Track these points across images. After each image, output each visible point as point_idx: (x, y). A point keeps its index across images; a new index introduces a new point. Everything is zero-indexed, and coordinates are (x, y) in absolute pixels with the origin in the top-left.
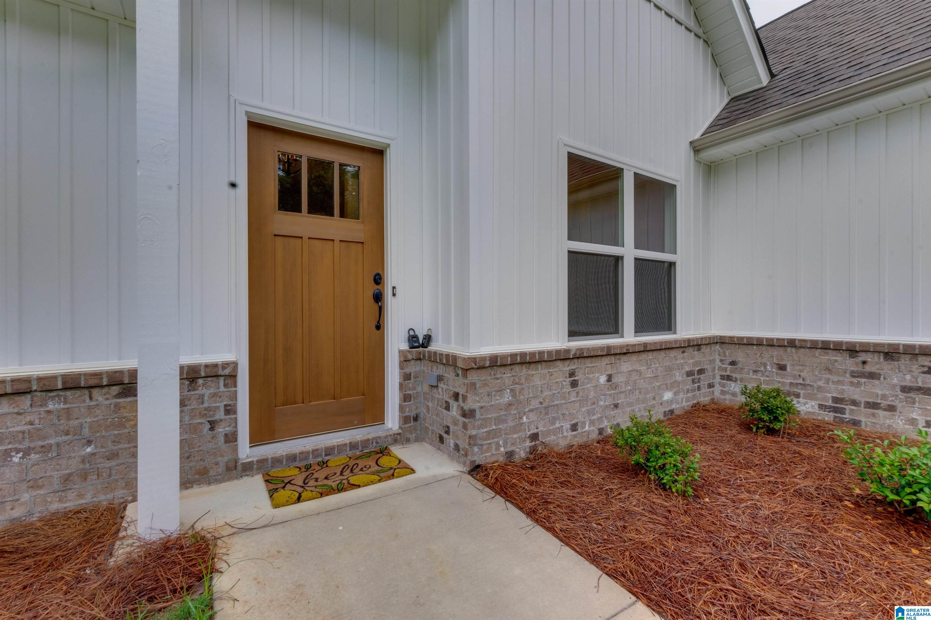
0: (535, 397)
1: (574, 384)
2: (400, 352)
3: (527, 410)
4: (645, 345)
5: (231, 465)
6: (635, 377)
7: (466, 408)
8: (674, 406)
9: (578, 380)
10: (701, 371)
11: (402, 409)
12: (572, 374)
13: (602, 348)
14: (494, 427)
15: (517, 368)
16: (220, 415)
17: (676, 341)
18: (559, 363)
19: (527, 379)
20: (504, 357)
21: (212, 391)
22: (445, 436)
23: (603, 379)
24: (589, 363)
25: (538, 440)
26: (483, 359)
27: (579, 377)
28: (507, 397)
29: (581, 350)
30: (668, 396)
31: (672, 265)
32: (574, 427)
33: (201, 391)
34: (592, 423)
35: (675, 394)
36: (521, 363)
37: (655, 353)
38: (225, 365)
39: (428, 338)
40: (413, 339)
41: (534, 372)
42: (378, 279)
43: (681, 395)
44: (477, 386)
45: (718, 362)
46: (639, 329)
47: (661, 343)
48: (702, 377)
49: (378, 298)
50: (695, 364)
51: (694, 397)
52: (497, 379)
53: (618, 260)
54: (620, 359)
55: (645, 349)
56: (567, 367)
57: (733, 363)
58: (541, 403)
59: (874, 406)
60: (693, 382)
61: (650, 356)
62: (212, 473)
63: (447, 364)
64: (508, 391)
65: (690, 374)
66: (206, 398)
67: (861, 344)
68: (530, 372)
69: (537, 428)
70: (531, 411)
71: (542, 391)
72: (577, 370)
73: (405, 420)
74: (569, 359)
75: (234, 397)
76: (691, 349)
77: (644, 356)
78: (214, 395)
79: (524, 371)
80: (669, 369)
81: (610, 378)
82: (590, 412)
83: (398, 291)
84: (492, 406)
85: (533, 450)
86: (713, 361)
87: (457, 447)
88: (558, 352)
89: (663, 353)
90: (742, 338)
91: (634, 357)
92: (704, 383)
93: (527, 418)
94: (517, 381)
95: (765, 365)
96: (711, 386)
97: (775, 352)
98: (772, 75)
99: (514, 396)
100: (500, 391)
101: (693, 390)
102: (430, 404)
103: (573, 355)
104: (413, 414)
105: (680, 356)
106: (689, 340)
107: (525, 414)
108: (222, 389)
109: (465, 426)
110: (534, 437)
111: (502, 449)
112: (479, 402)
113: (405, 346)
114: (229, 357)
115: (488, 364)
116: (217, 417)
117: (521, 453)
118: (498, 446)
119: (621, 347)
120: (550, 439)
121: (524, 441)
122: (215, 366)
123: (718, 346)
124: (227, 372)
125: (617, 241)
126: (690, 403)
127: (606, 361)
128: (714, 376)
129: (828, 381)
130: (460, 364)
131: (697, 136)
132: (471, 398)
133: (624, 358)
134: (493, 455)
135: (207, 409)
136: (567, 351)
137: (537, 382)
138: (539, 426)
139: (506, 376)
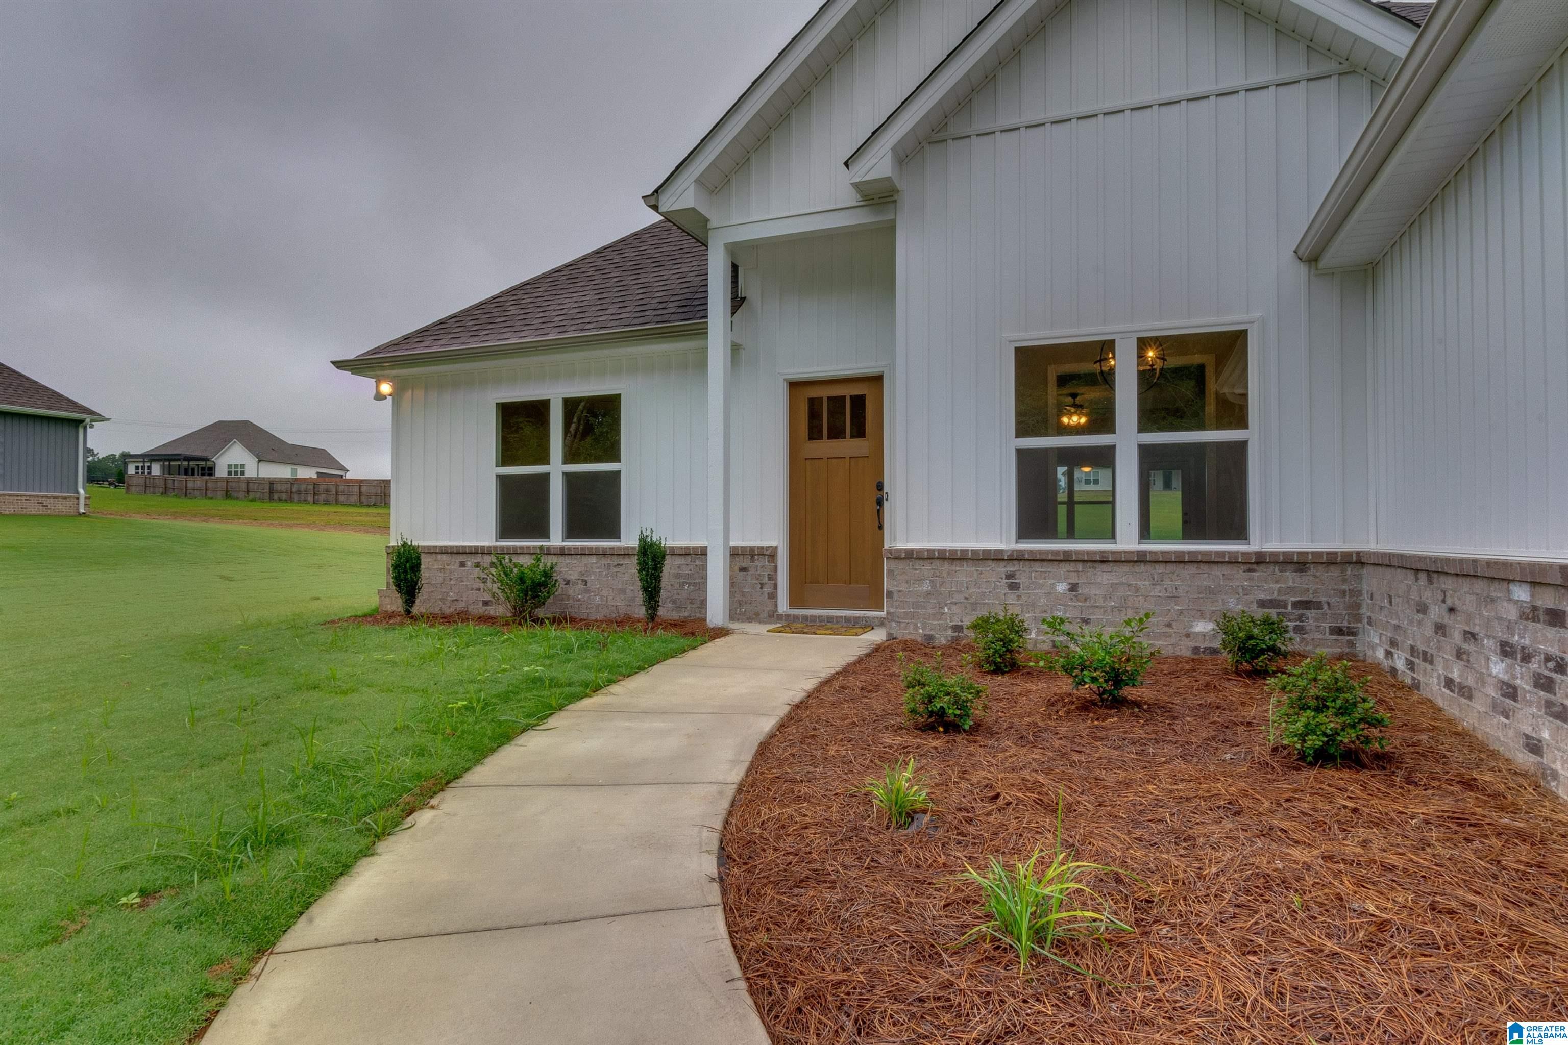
0: (960, 592)
1: (1014, 586)
3: (949, 602)
5: (771, 613)
6: (1125, 592)
9: (1019, 583)
12: (1010, 576)
14: (912, 610)
15: (938, 563)
16: (765, 580)
18: (993, 563)
19: (949, 574)
21: (761, 564)
23: (1062, 587)
24: (1039, 567)
25: (963, 632)
26: (900, 550)
27: (1021, 579)
28: (926, 587)
29: (1035, 551)
30: (1201, 627)
31: (1245, 444)
33: (757, 563)
38: (767, 548)
41: (958, 569)
42: (880, 487)
44: (895, 573)
48: (1311, 613)
49: (880, 502)
50: (1287, 591)
52: (916, 569)
53: (1114, 450)
54: (1094, 568)
56: (1003, 569)
58: (966, 598)
61: (1162, 570)
62: (761, 616)
64: (928, 581)
65: (1268, 603)
66: (759, 568)
68: (954, 568)
69: (961, 621)
70: (955, 604)
71: (967, 588)
72: (1018, 573)
74: (1003, 560)
75: (775, 569)
76: (1273, 566)
77: (1147, 567)
78: (763, 567)
79: (946, 566)
80: (1208, 592)
81: (1073, 588)
82: (1038, 620)
84: (909, 591)
85: (956, 640)
86: (1349, 593)
88: (1000, 551)
92: (1314, 625)
93: (949, 609)
94: (938, 574)
95: (1383, 596)
96: (1342, 631)
97: (1388, 576)
99: (934, 587)
100: (920, 580)
103: (1008, 556)
105: (1242, 575)
107: (946, 605)
108: (767, 563)
110: (956, 628)
111: (921, 631)
112: (897, 586)
114: (774, 544)
115: (903, 555)
116: (764, 581)
117: (942, 639)
118: (916, 627)
121: (946, 630)
122: (762, 548)
123: (1361, 570)
124: (768, 553)
127: (1065, 568)
128: (1355, 617)
133: (1109, 565)
134: (910, 633)
135: (759, 575)
136: (1013, 551)
137: (963, 578)
138: (964, 620)
139: (926, 568)
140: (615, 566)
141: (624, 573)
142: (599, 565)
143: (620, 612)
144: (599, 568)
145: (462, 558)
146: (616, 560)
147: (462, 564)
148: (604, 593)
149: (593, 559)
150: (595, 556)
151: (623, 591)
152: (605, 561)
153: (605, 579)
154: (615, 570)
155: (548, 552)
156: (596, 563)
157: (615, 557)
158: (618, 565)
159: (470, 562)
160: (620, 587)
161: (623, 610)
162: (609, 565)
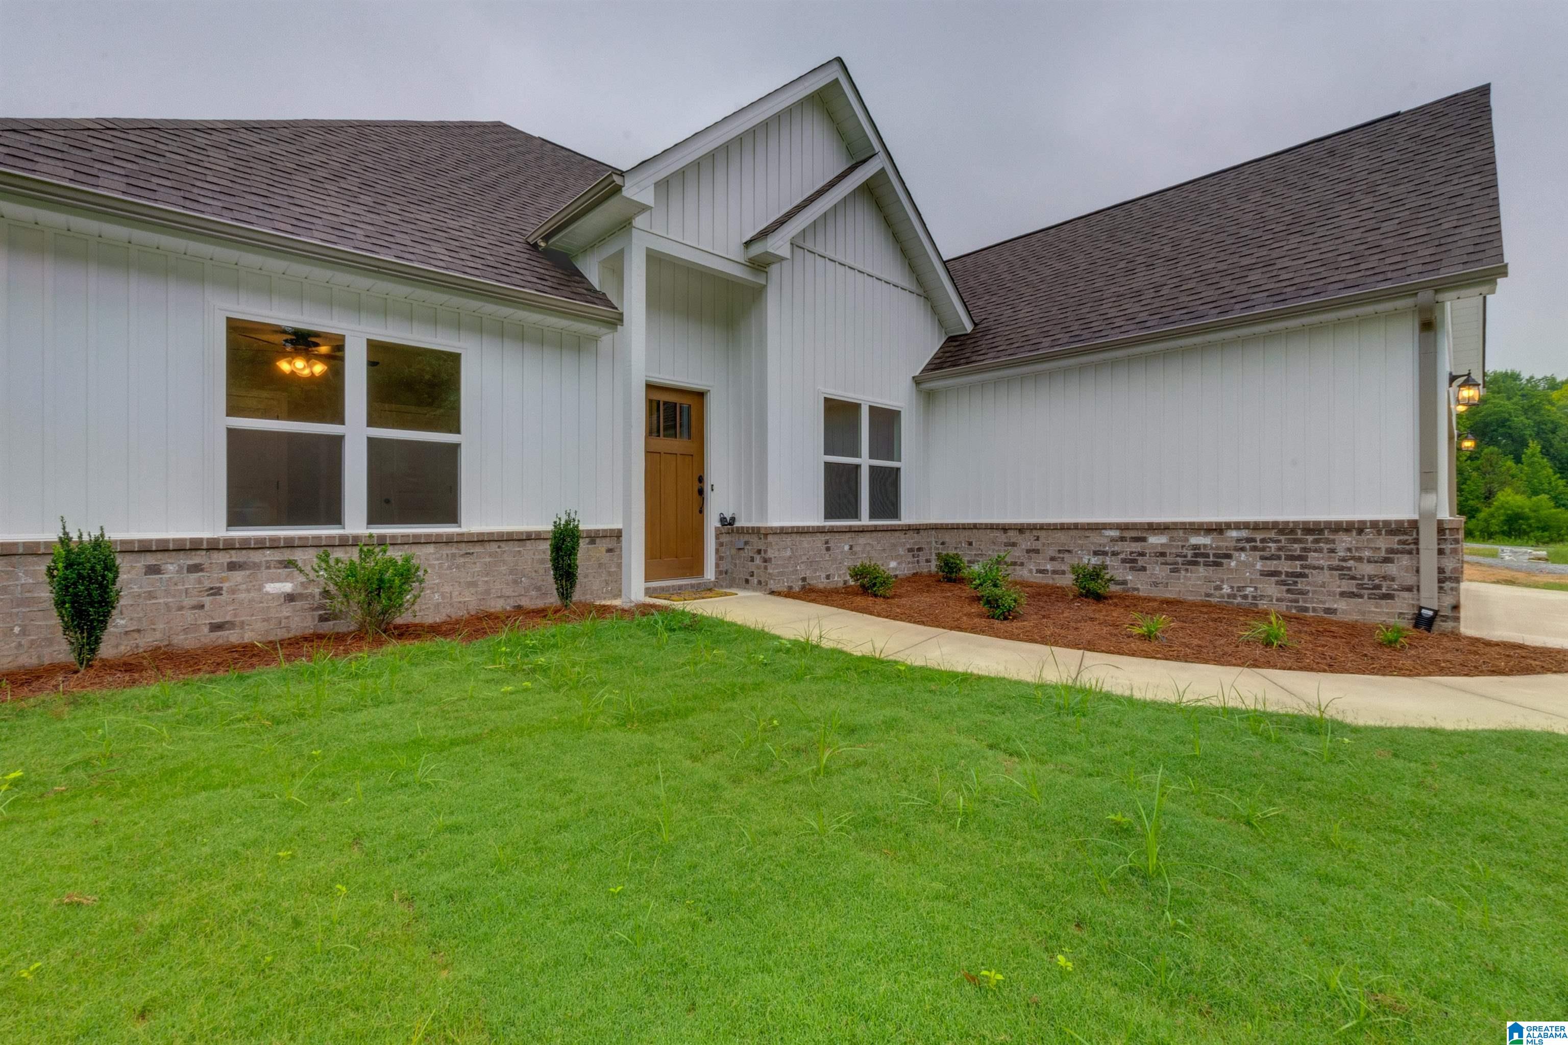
0: (805, 555)
1: (828, 549)
2: (716, 528)
3: (800, 562)
4: (876, 526)
6: (868, 548)
7: (767, 557)
8: (897, 573)
9: (830, 547)
10: (920, 549)
11: (717, 565)
12: (827, 543)
13: (846, 527)
14: (782, 570)
15: (794, 536)
17: (899, 525)
18: (818, 534)
19: (800, 543)
20: (787, 528)
22: (750, 578)
23: (847, 548)
24: (837, 536)
26: (776, 528)
27: (831, 544)
28: (789, 553)
29: (833, 527)
30: (893, 564)
31: (898, 469)
32: (828, 577)
34: (839, 576)
35: (899, 564)
36: (797, 533)
37: (883, 533)
39: (733, 519)
40: (723, 520)
41: (804, 539)
42: (701, 480)
43: (904, 565)
44: (772, 545)
45: (934, 543)
46: (872, 516)
47: (887, 526)
48: (921, 553)
49: (701, 492)
50: (915, 543)
51: (914, 568)
52: (784, 541)
53: (857, 467)
54: (858, 535)
55: (875, 530)
56: (824, 538)
57: (943, 543)
58: (808, 559)
59: (1014, 564)
60: (913, 556)
61: (880, 534)
63: (753, 533)
64: (790, 549)
65: (910, 550)
67: (1009, 524)
68: (802, 539)
69: (806, 574)
70: (802, 563)
71: (808, 551)
72: (830, 541)
73: (719, 572)
74: (825, 533)
76: (911, 532)
77: (875, 534)
79: (797, 538)
80: (894, 546)
81: (851, 548)
82: (838, 569)
83: (714, 488)
84: (780, 557)
85: (803, 587)
86: (930, 543)
87: (760, 582)
88: (818, 527)
89: (889, 533)
90: (947, 524)
91: (868, 535)
92: (922, 558)
93: (800, 567)
94: (795, 543)
95: (961, 542)
96: (928, 561)
97: (967, 533)
98: (976, 325)
99: (793, 552)
100: (785, 549)
101: (913, 563)
102: (737, 562)
103: (827, 531)
104: (724, 570)
105: (903, 536)
106: (909, 525)
107: (798, 564)
109: (766, 568)
110: (804, 579)
112: (773, 554)
113: (719, 525)
115: (779, 531)
117: (796, 588)
118: (784, 582)
119: (859, 527)
120: (813, 582)
121: (798, 581)
123: (933, 532)
125: (857, 454)
126: (912, 572)
127: (848, 535)
128: (931, 553)
129: (993, 550)
130: (762, 531)
131: (917, 374)
132: (769, 551)
133: (861, 534)
136: (824, 527)
137: (806, 545)
139: (788, 540)
140: (462, 556)
141: (475, 563)
142: (438, 555)
143: (470, 607)
144: (438, 559)
145: (151, 560)
146: (464, 548)
147: (153, 570)
148: (447, 589)
149: (431, 549)
150: (432, 545)
151: (473, 584)
152: (446, 551)
153: (448, 572)
154: (462, 560)
155: (344, 543)
156: (434, 554)
157: (464, 545)
158: (467, 554)
159: (172, 566)
160: (469, 579)
161: (473, 607)
162: (454, 555)
